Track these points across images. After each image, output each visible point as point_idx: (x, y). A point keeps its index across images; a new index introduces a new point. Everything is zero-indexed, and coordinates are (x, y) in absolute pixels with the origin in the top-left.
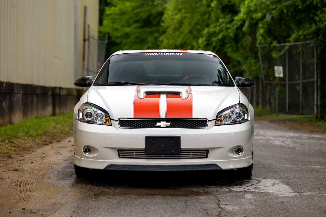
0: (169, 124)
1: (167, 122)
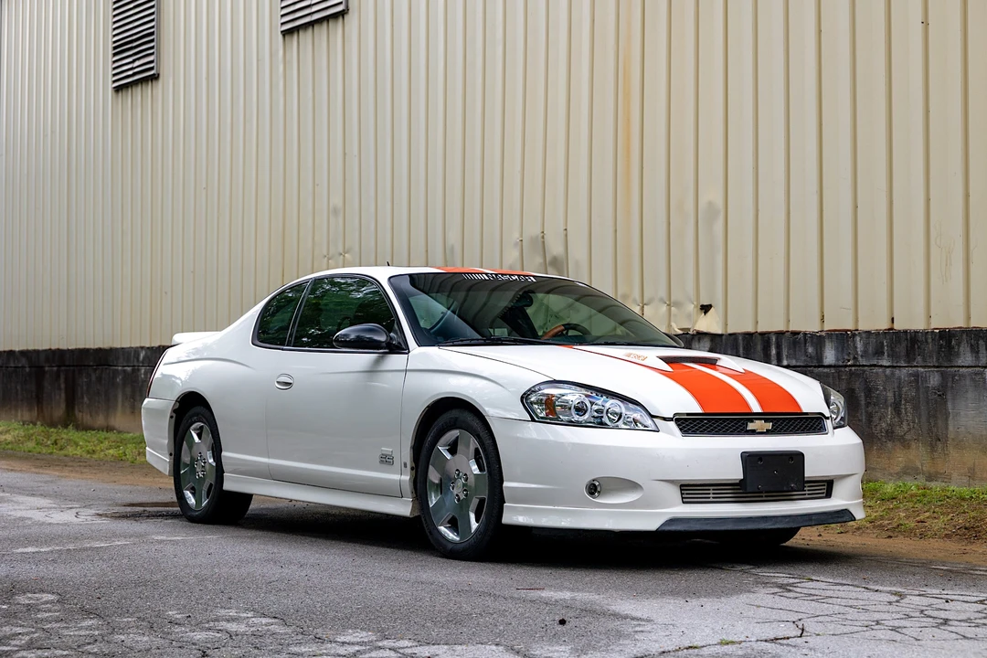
0: (769, 426)
1: (766, 420)
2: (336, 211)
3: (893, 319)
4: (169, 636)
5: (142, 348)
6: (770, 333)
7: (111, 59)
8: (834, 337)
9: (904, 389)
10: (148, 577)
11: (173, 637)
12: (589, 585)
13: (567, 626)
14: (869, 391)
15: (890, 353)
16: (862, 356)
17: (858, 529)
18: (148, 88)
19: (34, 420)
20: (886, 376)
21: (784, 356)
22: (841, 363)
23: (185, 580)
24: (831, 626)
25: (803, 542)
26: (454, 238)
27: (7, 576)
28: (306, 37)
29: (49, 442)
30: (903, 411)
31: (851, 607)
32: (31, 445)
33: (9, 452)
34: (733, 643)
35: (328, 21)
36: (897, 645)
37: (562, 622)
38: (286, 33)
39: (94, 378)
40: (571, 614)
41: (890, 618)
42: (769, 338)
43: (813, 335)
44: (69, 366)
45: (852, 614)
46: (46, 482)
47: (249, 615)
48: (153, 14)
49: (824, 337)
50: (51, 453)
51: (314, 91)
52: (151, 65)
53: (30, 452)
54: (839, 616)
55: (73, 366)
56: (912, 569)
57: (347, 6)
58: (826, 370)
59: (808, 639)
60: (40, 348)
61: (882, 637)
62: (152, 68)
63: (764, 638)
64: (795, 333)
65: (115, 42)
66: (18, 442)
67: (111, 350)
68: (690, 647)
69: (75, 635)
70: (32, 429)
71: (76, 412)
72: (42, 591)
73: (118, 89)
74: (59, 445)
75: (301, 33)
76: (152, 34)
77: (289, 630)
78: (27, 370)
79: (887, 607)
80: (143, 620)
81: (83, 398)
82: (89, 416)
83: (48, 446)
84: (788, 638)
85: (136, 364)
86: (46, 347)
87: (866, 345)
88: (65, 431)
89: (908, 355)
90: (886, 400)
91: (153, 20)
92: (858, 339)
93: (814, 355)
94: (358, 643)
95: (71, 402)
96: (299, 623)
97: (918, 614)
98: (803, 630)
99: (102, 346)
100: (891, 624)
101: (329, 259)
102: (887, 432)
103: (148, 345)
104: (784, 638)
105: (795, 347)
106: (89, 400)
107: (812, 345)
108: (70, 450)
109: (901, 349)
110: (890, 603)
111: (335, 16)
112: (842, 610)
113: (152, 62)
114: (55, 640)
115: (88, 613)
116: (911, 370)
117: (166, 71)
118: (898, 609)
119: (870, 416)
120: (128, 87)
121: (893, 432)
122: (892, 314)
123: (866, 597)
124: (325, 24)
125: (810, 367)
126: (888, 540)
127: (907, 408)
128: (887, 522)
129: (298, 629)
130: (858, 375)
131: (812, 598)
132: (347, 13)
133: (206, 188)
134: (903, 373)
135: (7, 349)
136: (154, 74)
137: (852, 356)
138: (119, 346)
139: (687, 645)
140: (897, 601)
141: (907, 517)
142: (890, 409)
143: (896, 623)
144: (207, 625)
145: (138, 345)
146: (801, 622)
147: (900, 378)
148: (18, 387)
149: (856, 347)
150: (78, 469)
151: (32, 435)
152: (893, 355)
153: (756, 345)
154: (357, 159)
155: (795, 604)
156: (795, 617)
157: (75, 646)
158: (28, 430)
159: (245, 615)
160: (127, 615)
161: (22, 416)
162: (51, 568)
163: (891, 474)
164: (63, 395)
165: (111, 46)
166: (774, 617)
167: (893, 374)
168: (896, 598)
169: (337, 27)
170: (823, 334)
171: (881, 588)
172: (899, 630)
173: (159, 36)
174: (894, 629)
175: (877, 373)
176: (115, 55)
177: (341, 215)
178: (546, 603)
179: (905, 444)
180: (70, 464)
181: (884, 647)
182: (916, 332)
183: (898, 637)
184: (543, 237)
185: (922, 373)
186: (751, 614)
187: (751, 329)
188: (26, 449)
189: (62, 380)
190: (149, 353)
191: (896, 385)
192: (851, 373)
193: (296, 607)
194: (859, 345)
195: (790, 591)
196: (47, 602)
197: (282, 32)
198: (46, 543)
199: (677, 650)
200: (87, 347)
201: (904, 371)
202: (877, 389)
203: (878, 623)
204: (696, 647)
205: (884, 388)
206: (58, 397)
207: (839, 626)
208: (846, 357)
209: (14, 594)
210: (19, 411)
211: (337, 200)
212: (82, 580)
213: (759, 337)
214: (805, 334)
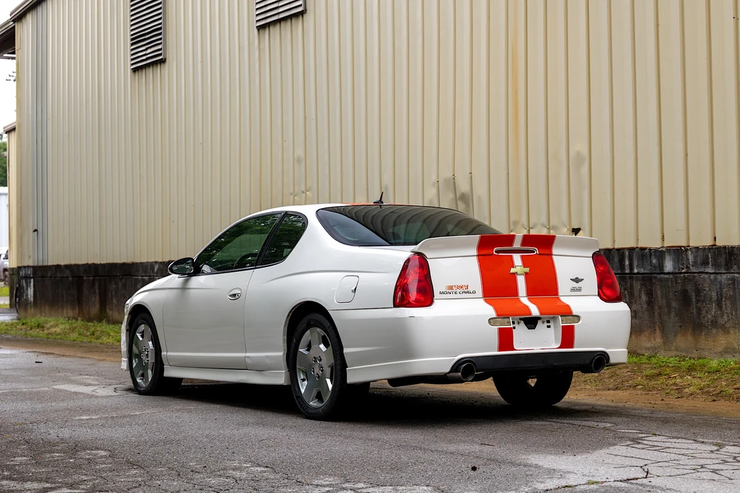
2: (299, 160)
3: (715, 238)
4: (192, 482)
5: (156, 262)
6: (624, 249)
7: (129, 48)
8: (672, 252)
9: (724, 290)
10: (173, 437)
11: (195, 482)
12: (493, 441)
13: (478, 472)
14: (698, 291)
15: (714, 263)
16: (693, 266)
17: (691, 394)
18: (158, 69)
19: (76, 316)
20: (711, 280)
21: (635, 266)
22: (677, 271)
23: (200, 439)
24: (668, 470)
25: (649, 405)
26: (388, 179)
27: (70, 437)
28: (275, 31)
29: (88, 333)
30: (724, 306)
31: (683, 455)
32: (74, 336)
33: (59, 341)
34: (597, 482)
35: (291, 19)
36: (715, 483)
37: (474, 469)
38: (259, 28)
39: (120, 284)
40: (480, 462)
41: (711, 463)
42: (623, 252)
43: (656, 250)
44: (102, 276)
45: (684, 460)
46: (89, 365)
47: (248, 465)
48: (160, 14)
49: (664, 252)
50: (90, 342)
51: (281, 70)
52: (160, 52)
53: (74, 341)
54: (674, 462)
55: (105, 276)
56: (729, 425)
57: (305, 8)
58: (666, 276)
59: (651, 479)
60: (80, 263)
61: (705, 477)
62: (160, 55)
63: (619, 479)
64: (643, 249)
65: (132, 35)
66: (65, 334)
67: (133, 264)
68: (566, 486)
69: (124, 481)
70: (75, 323)
71: (108, 310)
72: (97, 449)
73: (135, 70)
74: (96, 335)
75: (271, 28)
76: (160, 29)
77: (278, 476)
78: (71, 279)
79: (710, 455)
80: (172, 470)
81: (112, 300)
82: (117, 313)
83: (87, 336)
84: (637, 479)
85: (152, 274)
86: (84, 262)
87: (695, 257)
88: (100, 324)
89: (726, 265)
90: (711, 298)
91: (160, 19)
92: (690, 253)
93: (657, 265)
94: (327, 486)
95: (104, 303)
96: (284, 471)
97: (731, 460)
98: (648, 472)
99: (126, 261)
100: (712, 467)
101: (294, 196)
102: (712, 322)
103: (161, 261)
104: (634, 479)
105: (643, 259)
106: (118, 301)
107: (655, 258)
108: (105, 339)
109: (722, 260)
110: (712, 452)
111: (296, 15)
112: (677, 457)
113: (160, 50)
114: (111, 485)
115: (132, 464)
116: (729, 276)
117: (171, 56)
118: (718, 456)
119: (699, 310)
120: (142, 68)
121: (716, 322)
122: (715, 234)
123: (694, 448)
124: (289, 21)
125: (655, 273)
126: (712, 403)
127: (727, 304)
128: (712, 389)
129: (284, 476)
130: (690, 280)
131: (655, 449)
132: (305, 13)
133: (202, 144)
134: (724, 278)
135: (55, 264)
136: (162, 59)
137: (685, 266)
138: (139, 261)
139: (564, 485)
140: (717, 450)
141: (727, 385)
142: (714, 304)
143: (716, 467)
144: (218, 473)
145: (153, 260)
146: (647, 467)
147: (721, 282)
148: (64, 292)
149: (688, 259)
150: (111, 354)
151: (75, 328)
152: (715, 265)
153: (614, 257)
154: (314, 122)
155: (643, 453)
156: (642, 463)
157: (125, 489)
158: (72, 324)
159: (245, 465)
160: (160, 466)
161: (67, 313)
162: (101, 431)
163: (715, 353)
164: (97, 297)
165: (129, 38)
166: (627, 463)
167: (716, 279)
168: (716, 448)
169: (298, 24)
170: (664, 249)
171: (706, 440)
172: (718, 472)
173: (165, 30)
174: (714, 471)
175: (704, 278)
176: (132, 44)
177: (303, 163)
178: (462, 455)
179: (725, 330)
180: (105, 350)
181: (706, 485)
182: (733, 248)
183: (716, 477)
184: (454, 179)
185: (738, 278)
186: (610, 461)
187: (609, 246)
188: (72, 339)
189: (97, 287)
190: (161, 267)
191: (718, 286)
192: (685, 278)
193: (281, 459)
194: (691, 258)
195: (639, 443)
196: (102, 457)
197: (257, 27)
198: (95, 412)
199: (557, 489)
200: (115, 262)
201: (724, 276)
202: (705, 290)
203: (702, 467)
204: (570, 486)
205: (710, 289)
206: (93, 299)
207: (674, 469)
208: (681, 266)
209: (77, 451)
210: (65, 311)
211: (300, 152)
212: (125, 440)
213: (616, 253)
214: (650, 250)
